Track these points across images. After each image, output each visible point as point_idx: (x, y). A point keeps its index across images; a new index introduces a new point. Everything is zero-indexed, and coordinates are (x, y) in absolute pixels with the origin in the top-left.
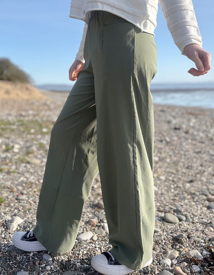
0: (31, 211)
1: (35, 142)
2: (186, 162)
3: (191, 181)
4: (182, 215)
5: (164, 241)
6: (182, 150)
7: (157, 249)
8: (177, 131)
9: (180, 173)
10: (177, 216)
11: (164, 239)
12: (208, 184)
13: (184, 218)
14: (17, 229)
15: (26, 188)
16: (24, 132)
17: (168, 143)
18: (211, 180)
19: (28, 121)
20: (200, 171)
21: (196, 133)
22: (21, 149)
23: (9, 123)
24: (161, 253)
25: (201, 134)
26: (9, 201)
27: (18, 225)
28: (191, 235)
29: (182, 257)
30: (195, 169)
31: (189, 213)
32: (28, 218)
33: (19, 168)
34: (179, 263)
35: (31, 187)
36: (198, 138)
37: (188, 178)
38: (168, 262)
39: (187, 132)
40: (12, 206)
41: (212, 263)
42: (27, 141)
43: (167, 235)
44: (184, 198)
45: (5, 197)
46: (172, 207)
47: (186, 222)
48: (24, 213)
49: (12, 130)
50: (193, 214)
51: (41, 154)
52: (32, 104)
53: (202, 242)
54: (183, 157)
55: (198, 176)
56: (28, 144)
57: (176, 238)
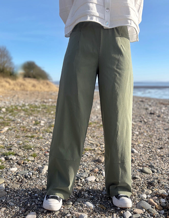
2: (158, 136)
3: (161, 148)
4: (155, 169)
5: (142, 184)
6: (156, 128)
7: (137, 189)
8: (152, 115)
9: (154, 143)
10: (151, 169)
11: (142, 183)
13: (156, 171)
14: (46, 173)
16: (46, 113)
17: (145, 123)
19: (48, 106)
20: (168, 142)
21: (165, 117)
22: (45, 123)
23: (36, 107)
24: (140, 191)
26: (40, 156)
28: (160, 181)
29: (154, 194)
30: (164, 140)
31: (159, 168)
33: (45, 136)
34: (152, 197)
36: (167, 120)
37: (159, 146)
38: (145, 196)
39: (159, 116)
40: (42, 159)
42: (49, 119)
43: (144, 181)
44: (156, 159)
45: (37, 153)
46: (148, 164)
47: (157, 174)
49: (39, 112)
50: (162, 169)
52: (51, 94)
53: (167, 186)
54: (156, 132)
55: (166, 145)
56: (50, 121)
57: (150, 183)
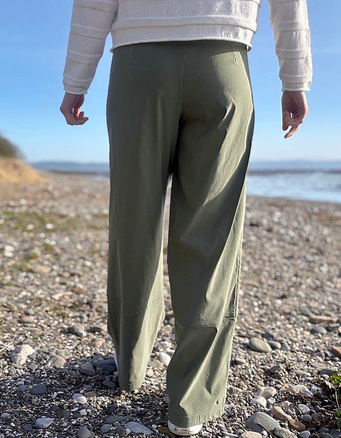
0: (44, 338)
1: (36, 243)
2: (273, 271)
3: (283, 297)
4: (276, 340)
5: (252, 376)
6: (265, 254)
7: (243, 386)
8: (255, 228)
9: (265, 286)
10: (268, 343)
11: (253, 373)
12: (308, 301)
13: (279, 346)
14: (27, 362)
15: (33, 307)
16: (16, 228)
18: (312, 296)
19: (20, 214)
20: (295, 283)
21: (283, 231)
22: (16, 252)
24: (250, 391)
25: (292, 233)
26: (8, 325)
27: (28, 357)
28: (291, 367)
29: (282, 395)
30: (286, 280)
31: (285, 338)
32: (41, 347)
33: (17, 279)
34: (278, 402)
35: (39, 305)
36: (288, 238)
37: (278, 293)
38: (262, 401)
39: (270, 230)
40: (13, 332)
41: (326, 400)
42: (23, 241)
43: (255, 368)
44: (276, 320)
46: (259, 331)
47: (282, 351)
48: (34, 341)
51: (48, 259)
52: (25, 190)
53: (308, 376)
54: (267, 264)
55: (292, 289)
56: (27, 246)
57: (270, 372)
